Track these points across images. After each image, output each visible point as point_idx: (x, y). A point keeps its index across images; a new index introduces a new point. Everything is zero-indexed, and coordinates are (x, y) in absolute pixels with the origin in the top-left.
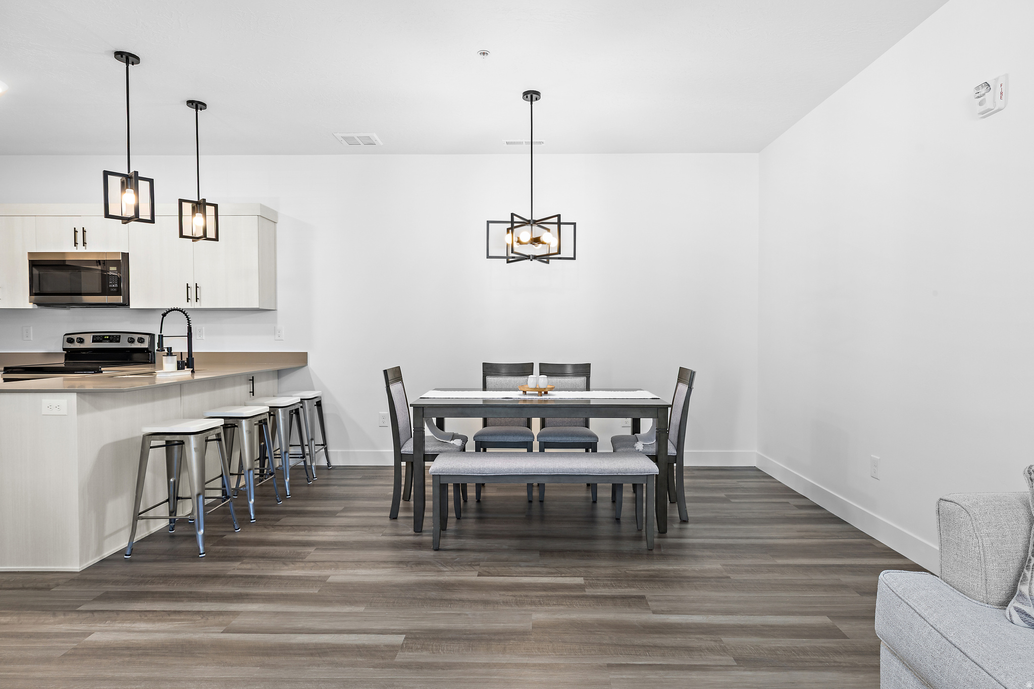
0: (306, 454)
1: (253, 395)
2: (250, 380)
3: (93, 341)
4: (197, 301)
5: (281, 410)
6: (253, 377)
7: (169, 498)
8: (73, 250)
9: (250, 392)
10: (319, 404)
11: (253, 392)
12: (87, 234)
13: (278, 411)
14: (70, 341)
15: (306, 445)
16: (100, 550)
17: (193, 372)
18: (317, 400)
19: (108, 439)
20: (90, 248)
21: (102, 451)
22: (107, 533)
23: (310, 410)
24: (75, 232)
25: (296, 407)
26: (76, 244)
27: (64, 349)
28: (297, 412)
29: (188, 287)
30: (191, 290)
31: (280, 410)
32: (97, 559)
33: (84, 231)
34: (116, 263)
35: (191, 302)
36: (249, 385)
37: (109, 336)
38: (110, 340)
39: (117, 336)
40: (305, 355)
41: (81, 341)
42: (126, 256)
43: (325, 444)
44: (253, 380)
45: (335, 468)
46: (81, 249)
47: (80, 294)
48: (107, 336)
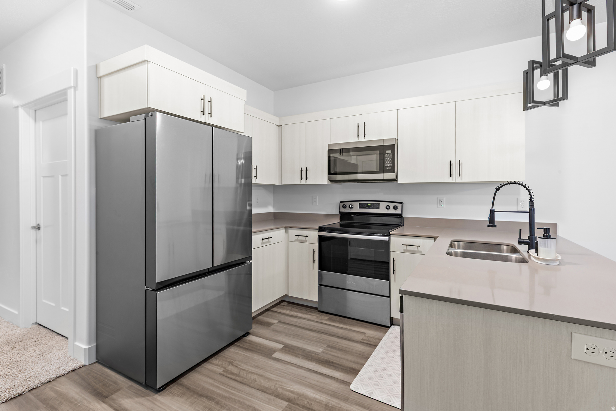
3: (360, 207)
4: (459, 176)
8: (356, 140)
12: (367, 127)
14: (343, 206)
20: (367, 139)
24: (358, 126)
26: (359, 135)
27: (340, 212)
29: (451, 164)
30: (454, 166)
33: (365, 125)
34: (390, 147)
35: (454, 177)
37: (371, 204)
38: (372, 207)
39: (377, 204)
41: (351, 207)
46: (362, 138)
47: (356, 173)
48: (369, 203)
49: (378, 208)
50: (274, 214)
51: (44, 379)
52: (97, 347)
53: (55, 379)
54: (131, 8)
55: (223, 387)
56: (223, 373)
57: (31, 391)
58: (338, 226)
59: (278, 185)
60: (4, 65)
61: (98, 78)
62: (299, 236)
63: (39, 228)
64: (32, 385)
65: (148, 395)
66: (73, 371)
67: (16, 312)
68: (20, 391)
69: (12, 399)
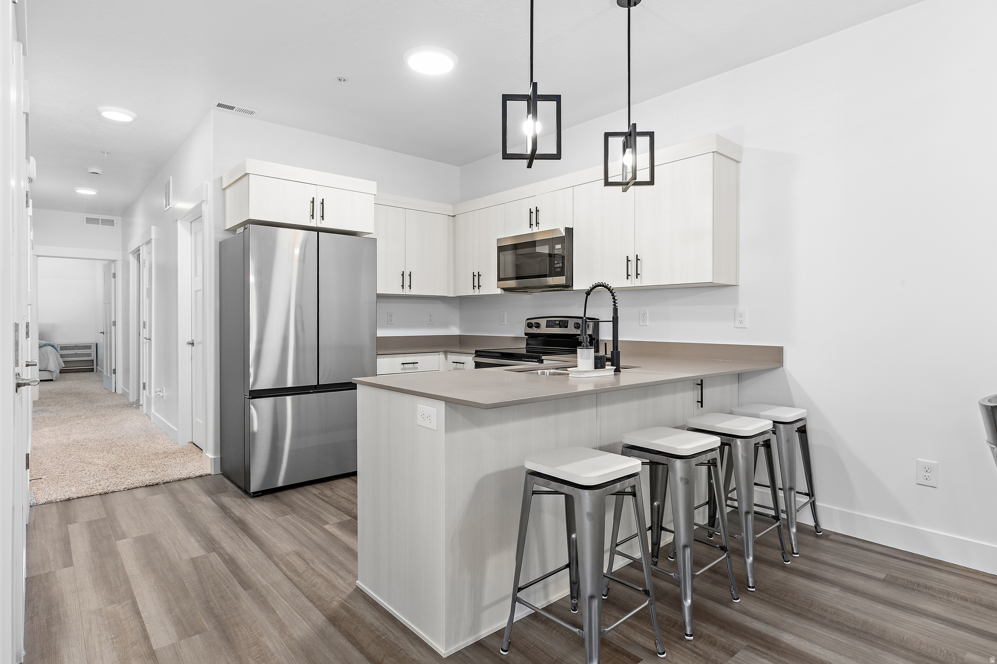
0: (780, 511)
1: (702, 406)
2: (698, 384)
3: (547, 327)
4: (637, 278)
5: (741, 442)
6: (702, 381)
7: (570, 562)
8: (529, 231)
9: (698, 402)
10: (802, 431)
11: (702, 402)
12: (540, 213)
13: (736, 442)
14: (530, 325)
15: (780, 489)
16: (475, 626)
17: (617, 370)
18: (799, 424)
19: (491, 466)
20: (543, 227)
21: (481, 485)
22: (486, 601)
23: (788, 441)
24: (531, 212)
25: (766, 437)
26: (531, 225)
27: (526, 334)
28: (767, 444)
29: (628, 261)
30: (631, 264)
31: (739, 441)
32: (470, 641)
33: (537, 211)
34: (560, 240)
35: (632, 279)
36: (696, 392)
37: (560, 321)
38: (560, 325)
39: (565, 321)
40: (780, 350)
41: (538, 326)
42: (569, 231)
43: (811, 494)
44: (701, 385)
45: (828, 536)
46: (535, 229)
48: (557, 321)
49: (566, 327)
50: (460, 337)
51: (176, 477)
52: (221, 458)
53: (185, 479)
54: (252, 113)
55: (307, 502)
56: (318, 494)
57: (166, 484)
58: (524, 352)
59: (452, 296)
60: (171, 177)
61: (223, 189)
62: (457, 363)
63: (192, 344)
64: (167, 479)
65: (244, 498)
66: (200, 476)
67: (176, 430)
68: (157, 481)
69: (150, 485)
